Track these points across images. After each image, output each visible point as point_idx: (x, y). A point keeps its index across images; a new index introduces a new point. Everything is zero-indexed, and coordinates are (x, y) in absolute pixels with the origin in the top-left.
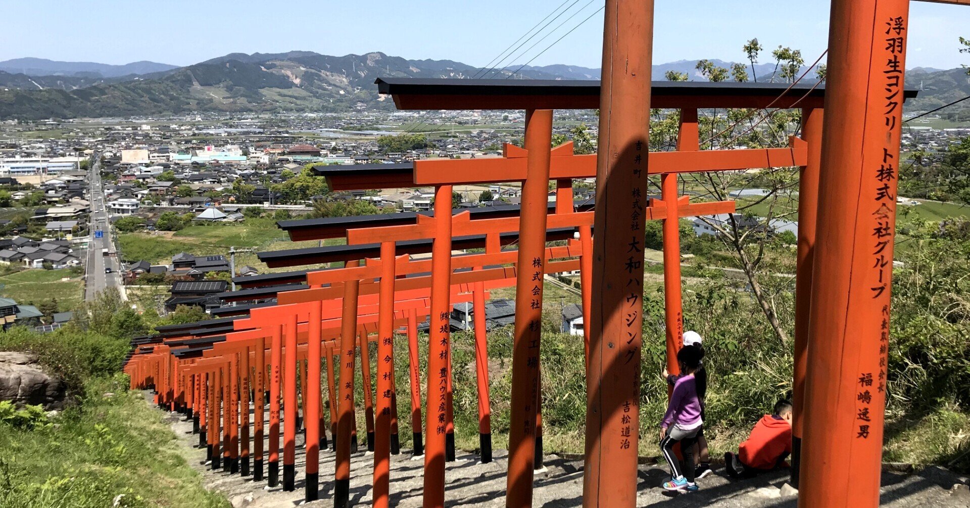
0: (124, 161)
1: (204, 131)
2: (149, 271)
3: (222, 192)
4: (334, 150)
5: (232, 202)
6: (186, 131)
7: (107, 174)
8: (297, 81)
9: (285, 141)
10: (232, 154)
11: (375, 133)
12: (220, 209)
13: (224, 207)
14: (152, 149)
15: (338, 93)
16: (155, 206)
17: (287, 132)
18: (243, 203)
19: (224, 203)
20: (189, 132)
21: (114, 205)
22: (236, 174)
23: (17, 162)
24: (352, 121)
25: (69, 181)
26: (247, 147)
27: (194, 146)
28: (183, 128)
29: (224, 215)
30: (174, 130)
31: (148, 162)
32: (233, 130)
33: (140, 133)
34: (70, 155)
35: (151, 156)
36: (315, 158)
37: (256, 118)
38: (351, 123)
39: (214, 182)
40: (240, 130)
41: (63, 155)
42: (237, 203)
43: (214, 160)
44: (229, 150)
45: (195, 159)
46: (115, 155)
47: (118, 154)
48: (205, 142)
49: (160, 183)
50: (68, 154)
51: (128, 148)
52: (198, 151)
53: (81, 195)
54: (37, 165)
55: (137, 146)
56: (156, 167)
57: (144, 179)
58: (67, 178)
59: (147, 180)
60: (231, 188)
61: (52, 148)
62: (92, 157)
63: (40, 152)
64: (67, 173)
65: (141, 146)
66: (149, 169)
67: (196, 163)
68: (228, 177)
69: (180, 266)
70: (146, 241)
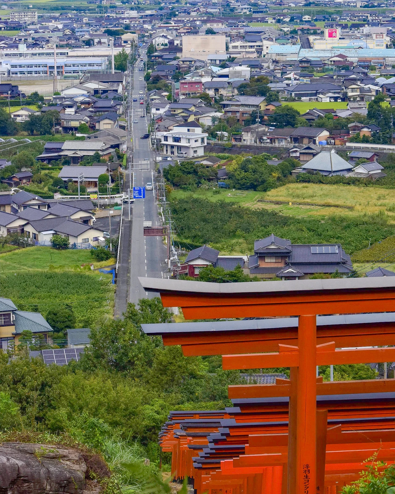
0: (185, 55)
2: (214, 265)
3: (348, 120)
5: (365, 140)
7: (157, 79)
10: (372, 44)
12: (342, 153)
13: (350, 148)
14: (234, 32)
16: (234, 143)
18: (385, 143)
19: (351, 141)
21: (166, 138)
22: (376, 85)
23: (21, 55)
25: (96, 92)
27: (306, 26)
29: (348, 165)
31: (225, 57)
34: (100, 43)
35: (231, 45)
39: (336, 99)
41: (89, 43)
42: (374, 142)
43: (340, 56)
44: (368, 36)
45: (306, 54)
46: (171, 42)
47: (176, 42)
48: (325, 19)
49: (244, 100)
50: (96, 40)
51: (193, 31)
52: (311, 38)
53: (114, 117)
54: (50, 61)
55: (208, 25)
56: (238, 68)
57: (217, 90)
58: (93, 85)
59: (222, 92)
60: (364, 112)
61: (73, 30)
62: (135, 47)
63: (55, 38)
64: (95, 76)
65: (215, 26)
66: (225, 71)
67: (308, 61)
68: (362, 90)
69: (267, 260)
70: (213, 208)
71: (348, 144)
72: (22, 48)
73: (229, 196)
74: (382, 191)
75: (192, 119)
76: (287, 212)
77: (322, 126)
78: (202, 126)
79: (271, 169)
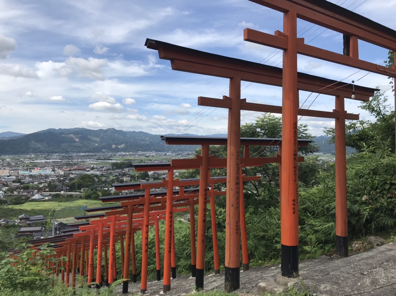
1: (35, 161)
2: (7, 223)
3: (43, 187)
4: (93, 168)
5: (47, 192)
6: (27, 161)
8: (77, 140)
9: (71, 165)
10: (48, 171)
11: (110, 161)
12: (42, 195)
13: (43, 194)
14: (11, 169)
15: (95, 145)
16: (12, 194)
17: (72, 162)
18: (52, 192)
19: (44, 192)
20: (29, 162)
22: (49, 179)
24: (100, 156)
26: (54, 168)
27: (30, 167)
28: (25, 160)
30: (21, 161)
31: (9, 175)
32: (48, 161)
33: (6, 162)
35: (10, 172)
36: (84, 172)
37: (58, 156)
38: (100, 157)
39: (39, 183)
40: (51, 161)
42: (49, 192)
43: (40, 174)
44: (46, 169)
45: (31, 173)
48: (35, 166)
49: (14, 184)
52: (32, 170)
55: (4, 168)
56: (12, 177)
57: (6, 182)
59: (8, 183)
60: (47, 185)
65: (6, 168)
66: (9, 178)
67: (31, 175)
68: (45, 181)
69: (22, 220)
70: (7, 209)
71: (43, 193)
73: (10, 207)
74: (52, 202)
77: (36, 189)
78: (3, 191)
79: (22, 199)
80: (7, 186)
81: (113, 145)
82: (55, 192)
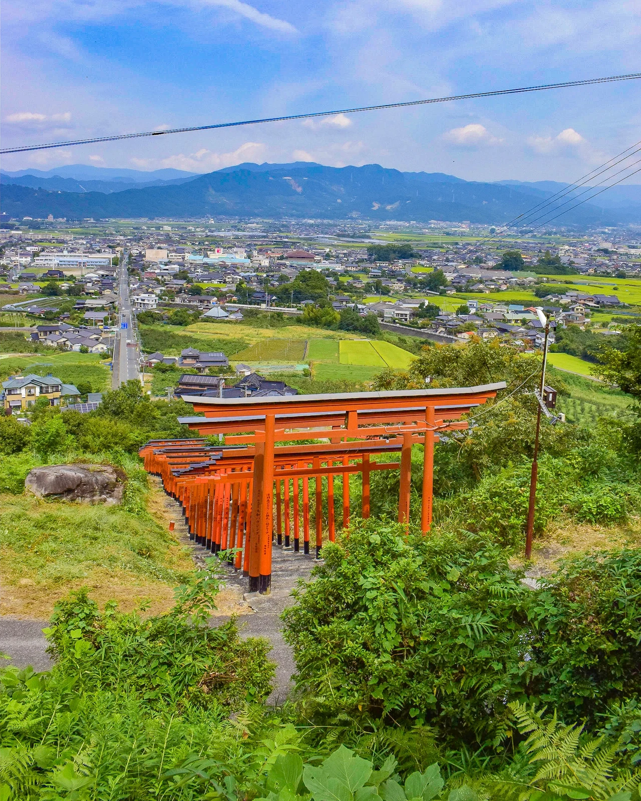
0: (147, 258)
1: (215, 234)
2: (161, 362)
3: (226, 292)
4: (327, 257)
5: (234, 302)
6: (200, 233)
7: (133, 270)
8: (299, 190)
9: (285, 245)
10: (239, 257)
11: (366, 241)
12: (223, 308)
13: (227, 306)
14: (171, 249)
15: (336, 202)
16: (171, 302)
17: (287, 238)
18: (244, 304)
19: (228, 302)
20: (204, 234)
21: (138, 299)
22: (240, 276)
23: (64, 256)
24: (346, 228)
25: (103, 275)
26: (251, 251)
27: (206, 247)
28: (197, 229)
29: (226, 314)
30: (190, 232)
31: (167, 260)
32: (240, 233)
33: (162, 233)
34: (105, 251)
35: (169, 255)
36: (309, 264)
37: (260, 223)
38: (345, 231)
39: (220, 282)
40: (245, 233)
41: (99, 251)
42: (239, 303)
43: (222, 262)
44: (236, 252)
45: (206, 260)
46: (140, 253)
47: (143, 253)
48: (216, 243)
49: (175, 281)
50: (103, 250)
51: (151, 247)
52: (209, 253)
53: (111, 288)
54: (79, 260)
55: (159, 245)
56: (173, 266)
57: (163, 276)
58: (101, 272)
59: (165, 277)
60: (234, 289)
61: (91, 245)
62: (122, 254)
63: (82, 248)
64: (102, 268)
65: (162, 245)
66: (167, 267)
67: (207, 264)
68: (233, 278)
69: (187, 359)
70: (160, 334)
71: (226, 304)
72: (65, 253)
73: (169, 328)
74: (243, 327)
75: (150, 290)
76: (196, 336)
77: (214, 295)
78: (156, 294)
79: (190, 315)
80: (164, 283)
81: (374, 204)
82: (250, 304)
